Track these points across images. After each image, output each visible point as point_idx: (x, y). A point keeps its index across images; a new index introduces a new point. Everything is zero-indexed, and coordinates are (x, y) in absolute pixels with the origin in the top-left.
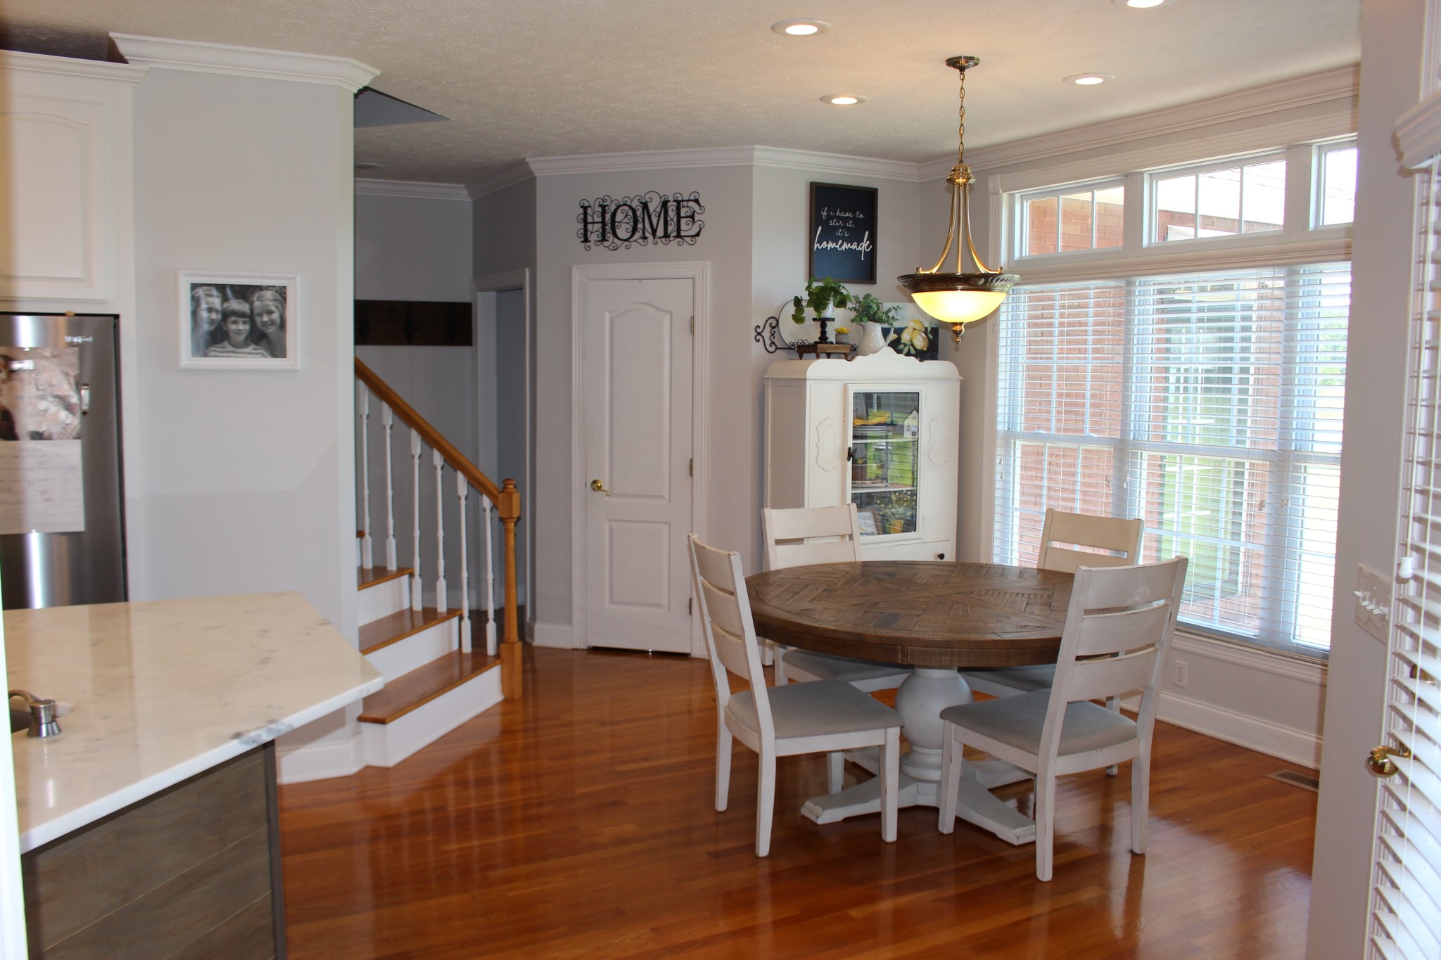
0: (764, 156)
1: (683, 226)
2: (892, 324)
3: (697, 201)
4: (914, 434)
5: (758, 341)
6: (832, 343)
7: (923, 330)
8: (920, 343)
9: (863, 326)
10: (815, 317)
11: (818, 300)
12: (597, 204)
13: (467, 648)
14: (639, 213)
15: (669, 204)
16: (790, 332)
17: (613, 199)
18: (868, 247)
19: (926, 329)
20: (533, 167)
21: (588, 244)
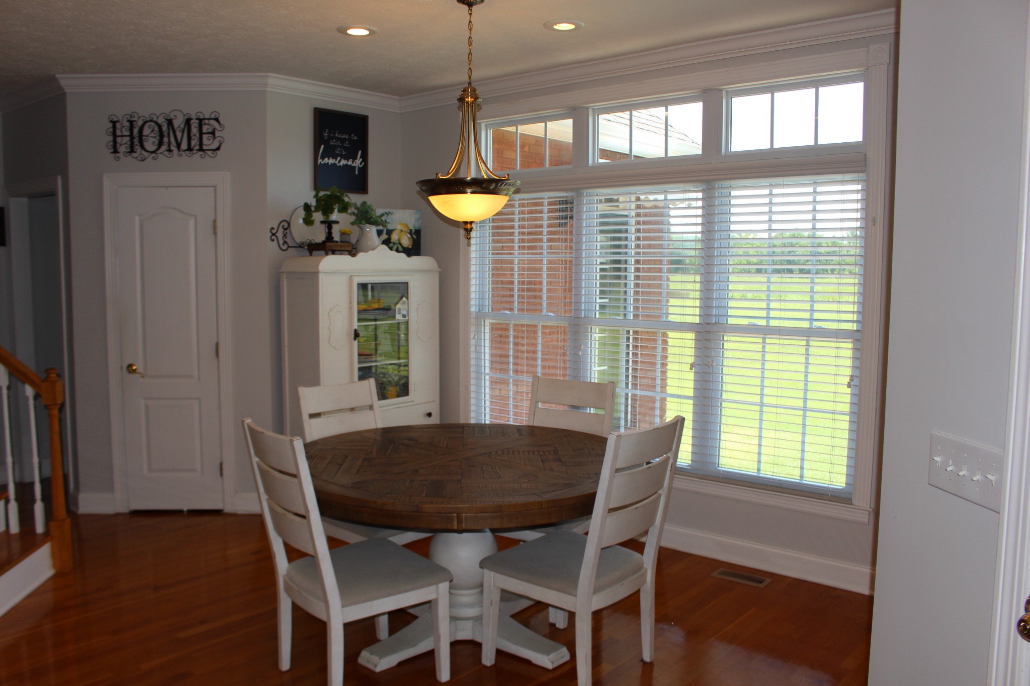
0: (277, 83)
1: (205, 141)
2: (386, 226)
3: (217, 120)
4: (404, 316)
5: (273, 240)
6: (337, 242)
7: (409, 231)
8: (406, 242)
9: (360, 227)
10: (322, 220)
11: (325, 206)
12: (125, 120)
13: (15, 528)
14: (165, 128)
15: (192, 122)
16: (301, 232)
17: (140, 115)
18: (361, 164)
19: (411, 230)
20: (63, 83)
21: (118, 155)
